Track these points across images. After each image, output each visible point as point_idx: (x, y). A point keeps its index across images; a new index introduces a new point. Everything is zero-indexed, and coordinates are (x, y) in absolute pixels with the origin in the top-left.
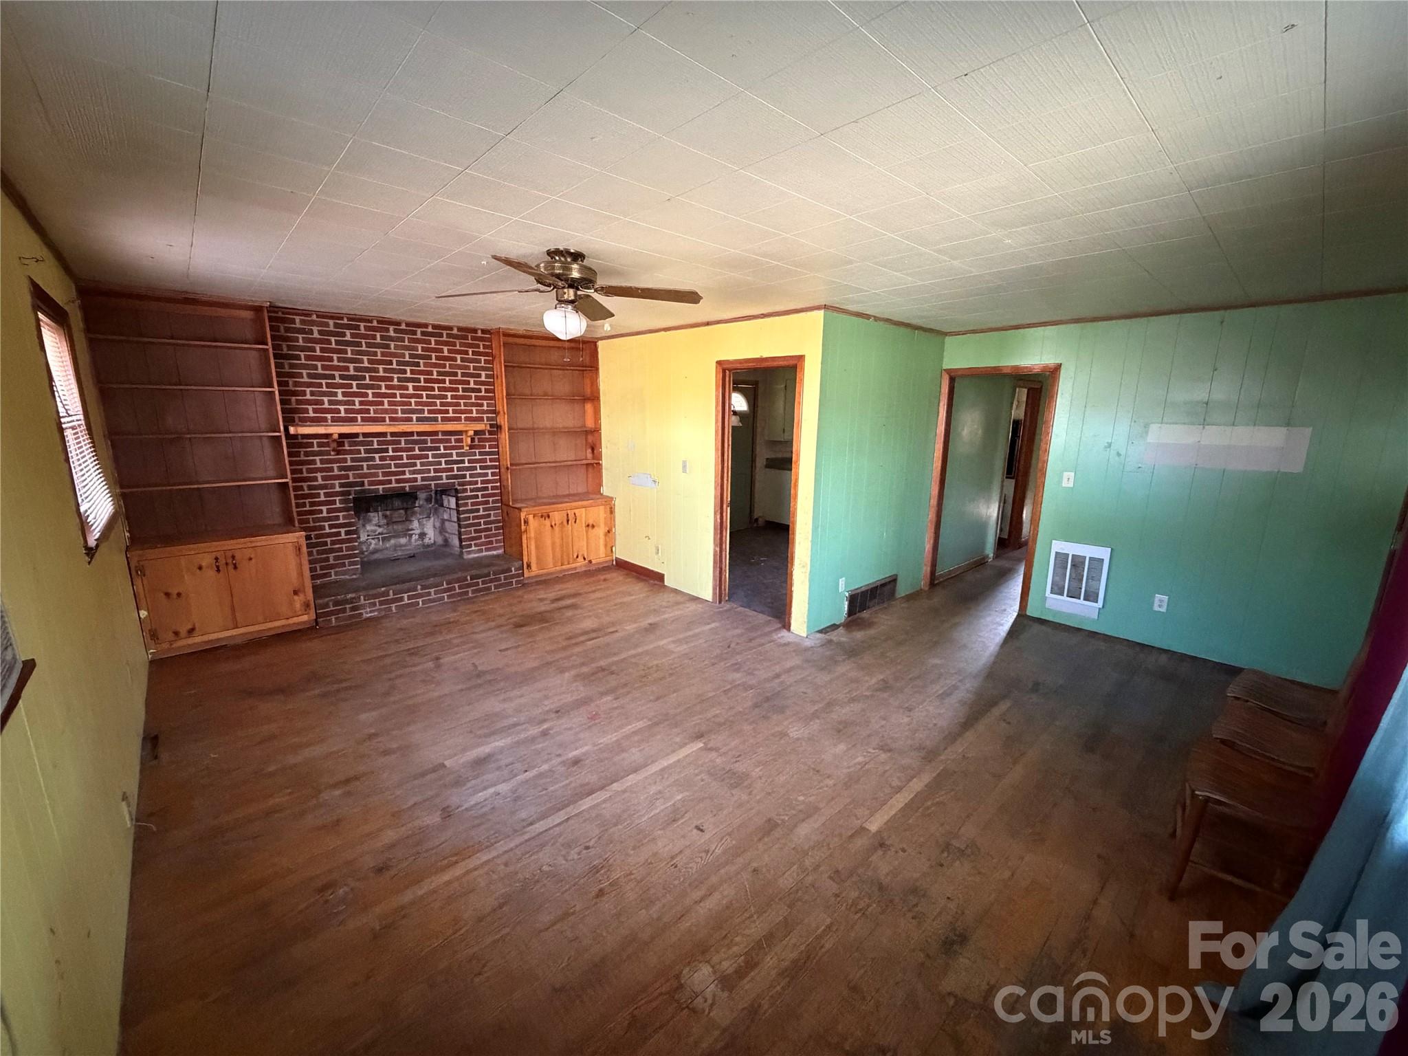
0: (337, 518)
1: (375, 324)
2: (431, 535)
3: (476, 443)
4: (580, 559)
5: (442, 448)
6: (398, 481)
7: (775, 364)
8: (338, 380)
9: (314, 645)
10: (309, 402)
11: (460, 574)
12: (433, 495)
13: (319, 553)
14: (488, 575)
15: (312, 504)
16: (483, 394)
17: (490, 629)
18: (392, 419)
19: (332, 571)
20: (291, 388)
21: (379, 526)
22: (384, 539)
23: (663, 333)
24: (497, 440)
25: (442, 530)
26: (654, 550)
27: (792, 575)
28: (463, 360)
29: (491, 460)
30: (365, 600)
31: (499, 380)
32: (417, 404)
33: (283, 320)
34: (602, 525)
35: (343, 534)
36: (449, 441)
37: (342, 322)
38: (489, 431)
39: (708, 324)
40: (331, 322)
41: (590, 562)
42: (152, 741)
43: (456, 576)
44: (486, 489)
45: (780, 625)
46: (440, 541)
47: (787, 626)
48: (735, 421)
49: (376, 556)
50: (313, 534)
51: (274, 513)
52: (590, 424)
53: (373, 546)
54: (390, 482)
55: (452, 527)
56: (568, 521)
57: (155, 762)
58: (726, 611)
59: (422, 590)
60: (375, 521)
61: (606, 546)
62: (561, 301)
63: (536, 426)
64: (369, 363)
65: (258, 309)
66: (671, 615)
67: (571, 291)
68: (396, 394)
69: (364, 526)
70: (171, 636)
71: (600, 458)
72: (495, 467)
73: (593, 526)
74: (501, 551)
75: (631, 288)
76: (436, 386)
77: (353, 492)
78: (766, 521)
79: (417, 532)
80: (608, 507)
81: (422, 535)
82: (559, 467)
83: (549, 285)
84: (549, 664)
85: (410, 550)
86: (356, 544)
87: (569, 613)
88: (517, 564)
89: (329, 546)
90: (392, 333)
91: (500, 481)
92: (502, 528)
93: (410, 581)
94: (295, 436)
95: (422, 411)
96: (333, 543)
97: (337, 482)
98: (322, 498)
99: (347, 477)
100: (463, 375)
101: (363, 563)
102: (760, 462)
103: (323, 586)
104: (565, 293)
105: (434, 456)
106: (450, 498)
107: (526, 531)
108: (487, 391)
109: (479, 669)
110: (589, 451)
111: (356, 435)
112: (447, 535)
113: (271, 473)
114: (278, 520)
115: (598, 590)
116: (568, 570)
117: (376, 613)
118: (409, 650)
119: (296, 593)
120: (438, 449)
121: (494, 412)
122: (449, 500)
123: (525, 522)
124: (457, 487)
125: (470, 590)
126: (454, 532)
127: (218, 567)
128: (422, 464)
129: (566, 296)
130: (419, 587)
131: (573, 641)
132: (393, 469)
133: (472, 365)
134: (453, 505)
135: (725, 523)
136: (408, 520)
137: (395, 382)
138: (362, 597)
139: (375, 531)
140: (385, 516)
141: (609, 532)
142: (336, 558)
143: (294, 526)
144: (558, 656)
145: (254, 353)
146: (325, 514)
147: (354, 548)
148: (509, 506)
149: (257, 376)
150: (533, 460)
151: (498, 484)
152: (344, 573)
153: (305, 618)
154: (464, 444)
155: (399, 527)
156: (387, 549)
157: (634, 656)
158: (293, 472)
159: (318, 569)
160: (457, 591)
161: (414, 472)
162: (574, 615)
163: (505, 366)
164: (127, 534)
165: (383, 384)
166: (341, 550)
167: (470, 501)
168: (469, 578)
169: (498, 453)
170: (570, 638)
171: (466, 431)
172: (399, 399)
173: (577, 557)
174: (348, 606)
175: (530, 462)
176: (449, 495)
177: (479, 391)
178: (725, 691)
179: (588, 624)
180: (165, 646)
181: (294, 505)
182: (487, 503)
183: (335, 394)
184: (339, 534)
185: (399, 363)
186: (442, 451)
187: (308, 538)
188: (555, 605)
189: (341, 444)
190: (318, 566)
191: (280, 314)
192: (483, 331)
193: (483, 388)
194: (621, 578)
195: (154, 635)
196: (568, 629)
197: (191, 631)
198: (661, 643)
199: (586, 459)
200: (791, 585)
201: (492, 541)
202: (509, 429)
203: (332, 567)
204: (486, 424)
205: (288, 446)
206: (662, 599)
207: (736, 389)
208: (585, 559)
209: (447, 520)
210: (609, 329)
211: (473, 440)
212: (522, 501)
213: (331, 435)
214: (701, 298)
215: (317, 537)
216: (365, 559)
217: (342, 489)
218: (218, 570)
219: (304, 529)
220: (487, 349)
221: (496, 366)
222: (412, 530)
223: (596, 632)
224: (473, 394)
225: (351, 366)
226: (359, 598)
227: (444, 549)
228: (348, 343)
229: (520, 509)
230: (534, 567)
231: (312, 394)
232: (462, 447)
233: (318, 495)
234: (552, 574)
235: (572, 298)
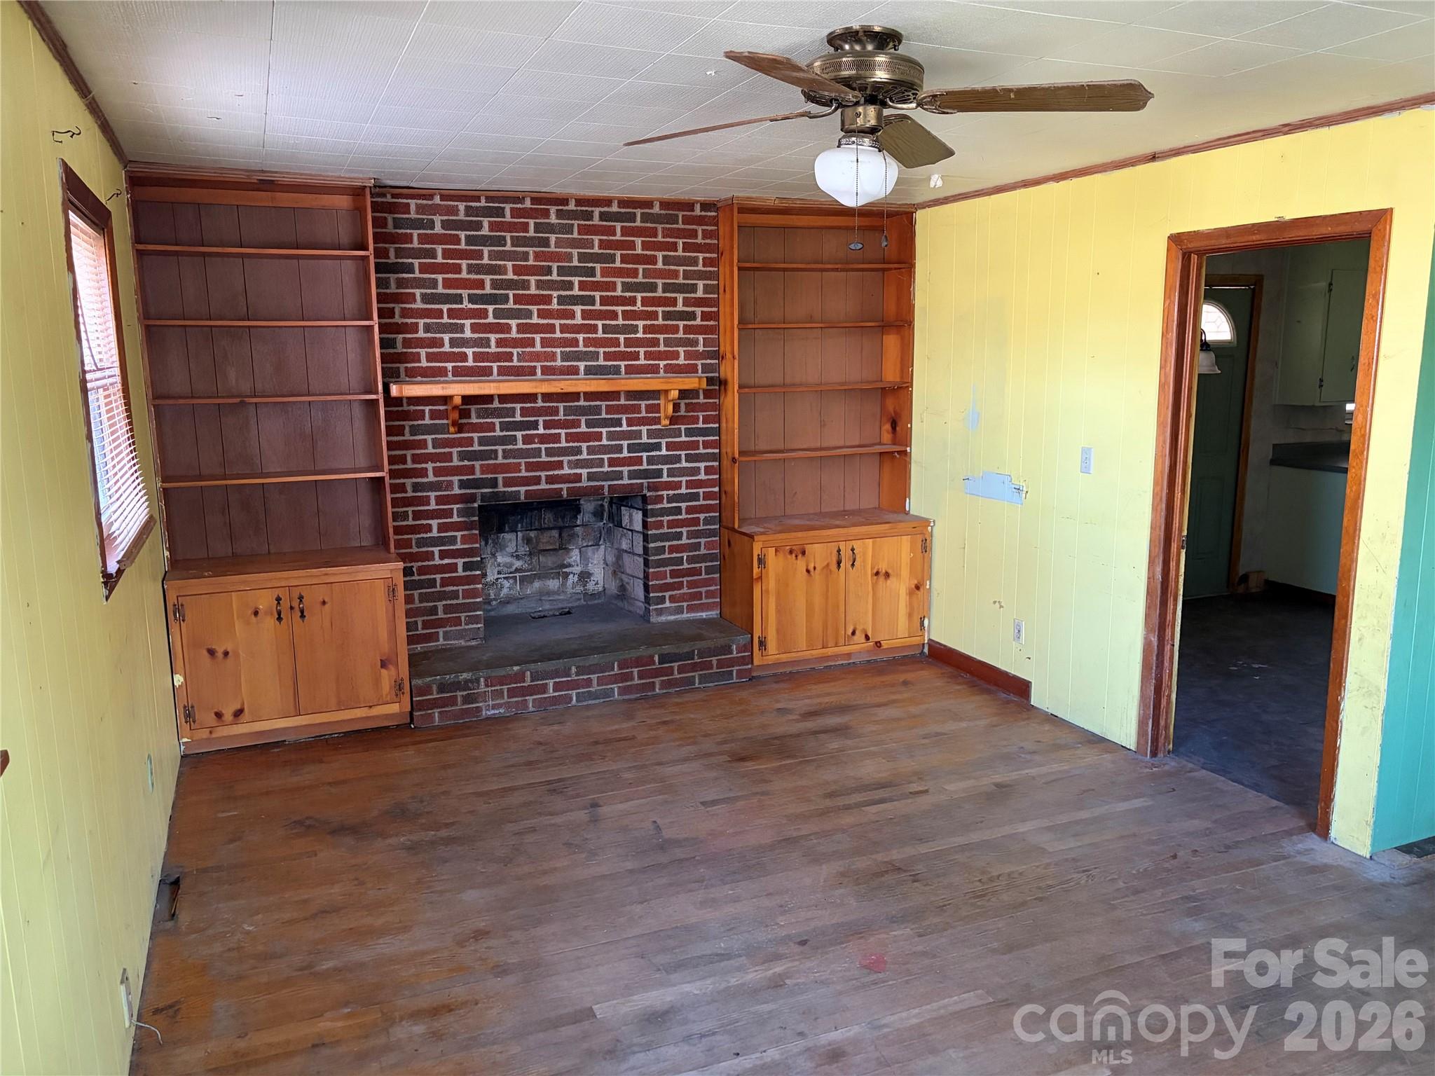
0: (453, 540)
1: (528, 204)
2: (599, 577)
3: (682, 413)
4: (859, 637)
5: (624, 422)
6: (550, 480)
7: (1316, 232)
8: (466, 305)
9: (408, 757)
10: (421, 343)
11: (643, 651)
12: (606, 505)
13: (423, 598)
14: (690, 655)
15: (417, 515)
16: (698, 322)
17: (686, 760)
18: (546, 371)
19: (441, 631)
20: (397, 319)
21: (518, 558)
22: (523, 579)
23: (1053, 186)
24: (718, 407)
25: (617, 569)
26: (1011, 631)
27: (1337, 711)
28: (666, 260)
29: (707, 445)
30: (487, 686)
31: (728, 295)
32: (588, 342)
33: (392, 208)
34: (905, 572)
35: (460, 568)
36: (636, 409)
37: (478, 204)
38: (705, 391)
39: (1154, 158)
40: (462, 206)
41: (878, 644)
42: (171, 886)
43: (634, 654)
44: (695, 497)
45: (1302, 823)
46: (613, 587)
47: (1320, 825)
48: (1205, 363)
49: (511, 609)
50: (416, 565)
51: (360, 526)
52: (891, 375)
53: (505, 591)
54: (537, 480)
55: (634, 565)
56: (839, 563)
57: (170, 924)
58: (1169, 774)
59: (577, 674)
60: (511, 548)
61: (910, 615)
62: (850, 132)
63: (788, 381)
64: (515, 273)
65: (357, 192)
66: (1044, 770)
67: (871, 111)
68: (554, 325)
69: (494, 555)
70: (211, 719)
71: (907, 441)
72: (712, 457)
73: (887, 575)
74: (713, 613)
75: (994, 90)
76: (619, 309)
77: (479, 498)
78: (1267, 582)
79: (577, 569)
80: (919, 538)
81: (585, 576)
82: (825, 458)
83: (827, 104)
84: (790, 841)
85: (563, 601)
86: (480, 586)
87: (834, 744)
88: (743, 639)
89: (438, 589)
90: (553, 219)
91: (720, 483)
92: (720, 569)
93: (559, 657)
94: (398, 401)
95: (595, 356)
96: (445, 583)
97: (456, 479)
98: (433, 506)
99: (471, 470)
100: (666, 288)
101: (489, 622)
102: (1259, 451)
103: (426, 655)
104: (858, 115)
105: (611, 436)
106: (634, 512)
107: (760, 578)
108: (705, 316)
109: (664, 833)
110: (888, 427)
111: (488, 399)
112: (624, 576)
113: (362, 461)
114: (367, 541)
115: (894, 701)
116: (836, 656)
117: (502, 711)
118: (549, 783)
119: (384, 665)
120: (618, 423)
121: (717, 355)
122: (631, 516)
123: (760, 561)
124: (645, 492)
125: (657, 681)
126: (636, 574)
127: (279, 613)
128: (591, 450)
129: (860, 121)
130: (574, 669)
131: (841, 801)
132: (544, 458)
133: (681, 269)
134: (638, 526)
135: (1172, 584)
136: (563, 548)
137: (555, 305)
138: (482, 680)
139: (511, 565)
140: (528, 541)
141: (918, 588)
142: (447, 609)
143: (389, 553)
144: (806, 829)
145: (349, 264)
146: (435, 533)
147: (473, 593)
148: (733, 530)
149: (351, 301)
150: (781, 447)
151: (716, 489)
152: (460, 635)
153: (394, 708)
154: (662, 415)
155: (547, 560)
156: (526, 597)
157: (963, 848)
158: (392, 460)
159: (420, 626)
160: (636, 681)
161: (578, 464)
162: (840, 750)
163: (740, 269)
164: (167, 553)
165: (534, 308)
166: (455, 595)
167: (666, 519)
168: (656, 658)
169: (718, 432)
170: (831, 795)
171: (666, 392)
172: (558, 335)
173: (854, 633)
174: (459, 694)
175: (774, 447)
176: (632, 507)
177: (692, 316)
178: (1163, 956)
179: (870, 770)
180: (204, 734)
181: (390, 515)
182: (696, 522)
183: (461, 329)
184: (453, 568)
185: (561, 271)
186: (625, 427)
187: (407, 572)
188: (810, 725)
189: (465, 414)
190: (420, 620)
191: (389, 199)
192: (706, 206)
193: (698, 311)
194: (939, 683)
195: (189, 715)
196: (829, 775)
197: (238, 713)
198: (1022, 828)
199: (880, 444)
200: (1335, 733)
201: (701, 593)
202: (740, 387)
203: (441, 623)
204: (700, 378)
205: (389, 416)
206: (1021, 735)
207: (1212, 297)
208: (867, 638)
209: (626, 551)
210: (940, 183)
211: (676, 407)
212: (759, 521)
213: (451, 397)
214: (1149, 95)
215: (422, 571)
216: (493, 613)
217: (463, 491)
218: (280, 619)
219: (403, 558)
220: (711, 238)
221: (723, 270)
222: (570, 565)
223: (885, 787)
224: (681, 324)
225: (488, 279)
226: (478, 681)
227: (620, 604)
228: (485, 241)
229: (751, 537)
230: (772, 646)
231: (428, 328)
232: (657, 421)
233: (426, 501)
234: (806, 661)
235: (873, 122)
